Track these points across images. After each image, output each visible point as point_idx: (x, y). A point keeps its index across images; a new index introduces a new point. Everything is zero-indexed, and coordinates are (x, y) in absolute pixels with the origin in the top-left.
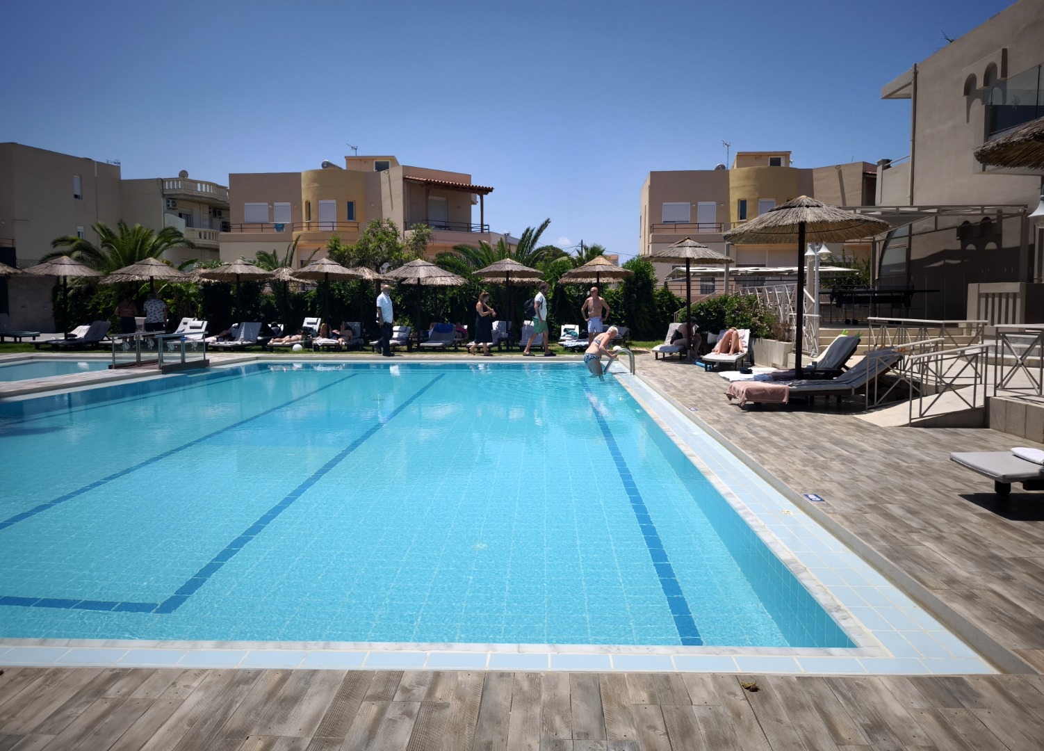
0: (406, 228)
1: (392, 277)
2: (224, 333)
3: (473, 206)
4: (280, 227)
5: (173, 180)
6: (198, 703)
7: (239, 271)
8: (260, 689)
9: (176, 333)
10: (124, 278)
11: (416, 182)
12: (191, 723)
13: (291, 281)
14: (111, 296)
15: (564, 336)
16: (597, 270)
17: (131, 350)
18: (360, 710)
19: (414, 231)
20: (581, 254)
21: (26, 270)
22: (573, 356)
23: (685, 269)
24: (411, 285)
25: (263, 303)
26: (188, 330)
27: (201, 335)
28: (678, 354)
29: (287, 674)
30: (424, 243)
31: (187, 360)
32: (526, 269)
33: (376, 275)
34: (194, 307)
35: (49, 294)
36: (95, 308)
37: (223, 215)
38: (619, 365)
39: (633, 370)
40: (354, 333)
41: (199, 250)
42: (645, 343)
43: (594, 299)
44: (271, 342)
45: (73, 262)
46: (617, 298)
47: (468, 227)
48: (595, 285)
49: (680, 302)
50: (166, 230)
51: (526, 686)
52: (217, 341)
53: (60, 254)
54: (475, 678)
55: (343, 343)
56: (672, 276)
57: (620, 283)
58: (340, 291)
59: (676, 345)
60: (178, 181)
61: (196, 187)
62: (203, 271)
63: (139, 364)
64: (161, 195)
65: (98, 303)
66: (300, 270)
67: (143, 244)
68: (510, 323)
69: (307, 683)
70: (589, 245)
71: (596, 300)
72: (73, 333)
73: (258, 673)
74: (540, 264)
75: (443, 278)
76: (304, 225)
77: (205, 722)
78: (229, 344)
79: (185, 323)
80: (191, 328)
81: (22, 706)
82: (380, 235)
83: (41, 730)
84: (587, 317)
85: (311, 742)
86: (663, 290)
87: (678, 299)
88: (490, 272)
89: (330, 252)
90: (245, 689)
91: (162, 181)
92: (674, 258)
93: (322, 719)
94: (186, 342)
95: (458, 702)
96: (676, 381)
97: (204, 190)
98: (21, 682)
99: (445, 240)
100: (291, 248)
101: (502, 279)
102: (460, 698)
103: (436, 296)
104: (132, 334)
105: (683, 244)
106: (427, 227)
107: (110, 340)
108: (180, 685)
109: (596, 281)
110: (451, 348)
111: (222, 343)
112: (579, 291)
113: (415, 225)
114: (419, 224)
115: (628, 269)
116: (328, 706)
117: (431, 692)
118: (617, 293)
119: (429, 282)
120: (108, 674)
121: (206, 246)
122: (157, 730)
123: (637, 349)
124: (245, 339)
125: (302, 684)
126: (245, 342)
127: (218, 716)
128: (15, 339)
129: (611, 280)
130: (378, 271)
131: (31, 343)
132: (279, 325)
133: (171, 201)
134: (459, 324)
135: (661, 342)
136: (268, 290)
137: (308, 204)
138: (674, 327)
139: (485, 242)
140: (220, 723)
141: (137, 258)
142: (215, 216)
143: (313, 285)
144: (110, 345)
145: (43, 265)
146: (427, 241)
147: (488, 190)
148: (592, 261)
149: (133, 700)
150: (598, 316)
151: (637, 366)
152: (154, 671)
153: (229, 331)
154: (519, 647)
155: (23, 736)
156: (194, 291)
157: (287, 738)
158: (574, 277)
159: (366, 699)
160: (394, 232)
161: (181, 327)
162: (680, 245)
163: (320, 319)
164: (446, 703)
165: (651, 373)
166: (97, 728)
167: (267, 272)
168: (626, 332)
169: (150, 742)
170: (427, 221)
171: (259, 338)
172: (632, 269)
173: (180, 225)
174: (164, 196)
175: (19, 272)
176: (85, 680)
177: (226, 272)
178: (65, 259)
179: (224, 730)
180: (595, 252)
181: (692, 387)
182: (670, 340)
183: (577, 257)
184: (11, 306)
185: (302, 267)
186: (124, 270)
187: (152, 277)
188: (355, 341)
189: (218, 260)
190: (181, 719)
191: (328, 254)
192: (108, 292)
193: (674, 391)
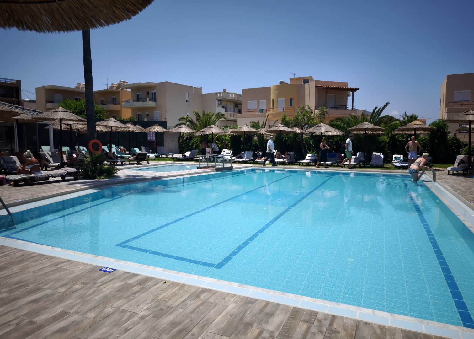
0: (316, 109)
1: (309, 132)
2: (239, 156)
3: (348, 97)
4: (261, 111)
5: (220, 93)
6: (234, 308)
7: (245, 130)
8: (257, 308)
9: (220, 155)
10: (203, 133)
11: (321, 87)
12: (231, 316)
13: (265, 134)
14: (198, 140)
15: (394, 160)
16: (415, 127)
17: (205, 161)
18: (299, 325)
19: (320, 110)
20: (404, 118)
21: (170, 130)
22: (400, 171)
23: (468, 126)
24: (317, 135)
25: (254, 143)
26: (225, 154)
27: (230, 157)
28: (462, 172)
29: (267, 303)
30: (325, 116)
31: (225, 166)
32: (376, 127)
33: (302, 131)
34: (227, 145)
35: (177, 139)
36: (192, 145)
37: (239, 107)
38: (426, 177)
39: (434, 179)
40: (291, 157)
41: (230, 121)
42: (442, 165)
43: (413, 142)
44: (257, 160)
45: (186, 127)
46: (425, 141)
47: (346, 107)
48: (413, 135)
49: (463, 144)
50: (218, 113)
51: (378, 331)
52: (236, 159)
53: (181, 124)
54: (352, 322)
55: (286, 161)
56: (459, 130)
57: (427, 134)
58: (285, 138)
59: (461, 167)
60: (223, 93)
61: (229, 95)
62: (231, 130)
63: (208, 167)
64: (216, 99)
65: (193, 143)
66: (269, 129)
67: (210, 119)
68: (366, 153)
69: (276, 309)
70: (409, 114)
71: (414, 142)
72: (185, 154)
73: (256, 300)
74: (383, 124)
75: (333, 132)
76: (271, 109)
77: (236, 317)
78: (240, 160)
79: (224, 151)
80: (226, 153)
81: (172, 296)
82: (304, 113)
83: (179, 307)
84: (408, 151)
85: (278, 334)
86: (454, 138)
87: (462, 143)
88: (357, 129)
89: (282, 121)
90: (251, 306)
91: (217, 93)
92: (461, 120)
93: (283, 325)
94: (225, 159)
95: (344, 332)
96: (461, 186)
97: (232, 97)
98: (172, 287)
99: (334, 114)
100: (265, 120)
101: (362, 132)
102: (345, 330)
103: (329, 140)
104: (205, 155)
105: (468, 113)
106: (326, 108)
107: (197, 157)
108: (227, 299)
109: (414, 133)
110: (335, 165)
111: (238, 160)
112: (404, 138)
113: (320, 107)
114: (322, 107)
115: (433, 126)
116: (285, 321)
117: (331, 324)
118: (426, 139)
119: (326, 134)
120: (200, 290)
121: (232, 120)
122: (218, 316)
123: (437, 168)
124: (247, 158)
125: (274, 309)
126: (246, 160)
127: (241, 315)
128: (166, 156)
129: (423, 132)
130: (302, 129)
131: (171, 158)
132: (260, 153)
133: (220, 101)
134: (339, 153)
135: (451, 165)
136: (256, 138)
137: (273, 100)
138: (460, 157)
139: (353, 114)
140: (242, 318)
141: (207, 125)
142: (236, 107)
143: (274, 136)
144: (198, 159)
145: (176, 128)
146: (326, 115)
147: (356, 90)
148: (412, 123)
149: (209, 302)
150: (414, 151)
151: (437, 177)
152: (217, 292)
153: (240, 155)
154: (373, 312)
155: (173, 307)
156: (228, 138)
157: (269, 331)
158: (401, 131)
159: (301, 321)
160: (310, 111)
161: (222, 153)
162: (465, 113)
163: (276, 150)
164: (338, 331)
165: (446, 181)
166: (198, 310)
167: (256, 130)
168: (431, 159)
169: (216, 320)
170: (326, 105)
171: (252, 158)
172: (435, 126)
173: (223, 111)
174: (217, 99)
175: (168, 131)
176: (193, 291)
177: (240, 130)
178: (183, 126)
179: (244, 321)
180: (413, 118)
181: (470, 190)
182: (457, 164)
183: (402, 120)
184: (165, 143)
185: (269, 128)
186: (203, 130)
187: (213, 133)
188: (291, 160)
189: (237, 126)
190: (227, 314)
191: (281, 122)
192: (196, 139)
193: (459, 192)
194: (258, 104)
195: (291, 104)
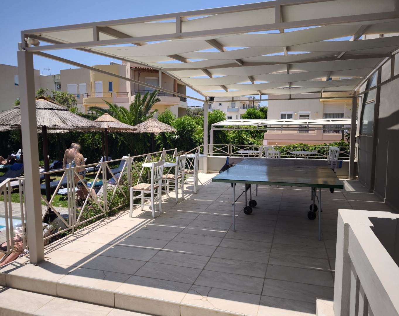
4: (78, 96)
5: (58, 75)
64: (54, 83)
91: (55, 76)
137: (91, 84)
194: (78, 88)
195: (111, 89)
